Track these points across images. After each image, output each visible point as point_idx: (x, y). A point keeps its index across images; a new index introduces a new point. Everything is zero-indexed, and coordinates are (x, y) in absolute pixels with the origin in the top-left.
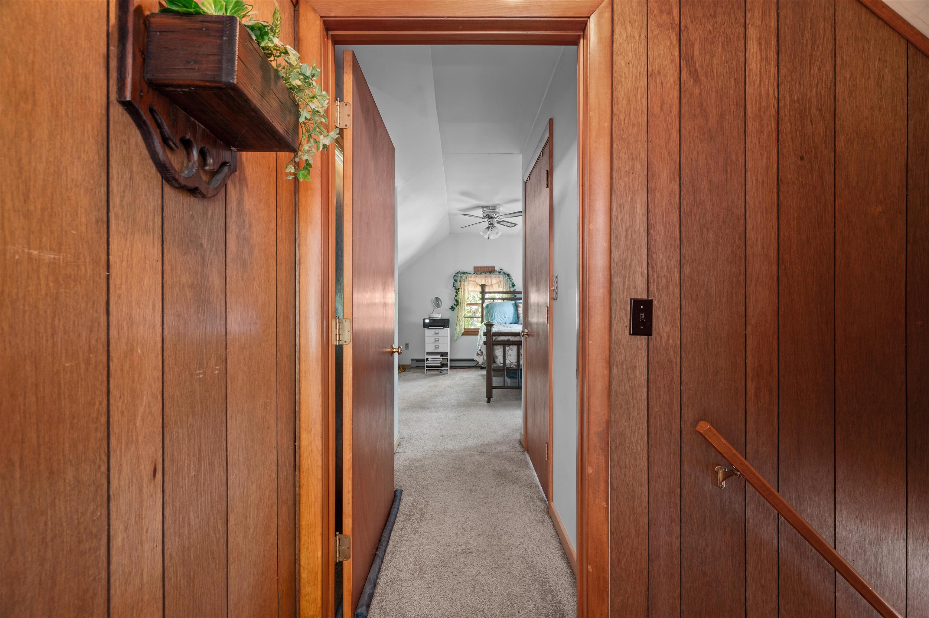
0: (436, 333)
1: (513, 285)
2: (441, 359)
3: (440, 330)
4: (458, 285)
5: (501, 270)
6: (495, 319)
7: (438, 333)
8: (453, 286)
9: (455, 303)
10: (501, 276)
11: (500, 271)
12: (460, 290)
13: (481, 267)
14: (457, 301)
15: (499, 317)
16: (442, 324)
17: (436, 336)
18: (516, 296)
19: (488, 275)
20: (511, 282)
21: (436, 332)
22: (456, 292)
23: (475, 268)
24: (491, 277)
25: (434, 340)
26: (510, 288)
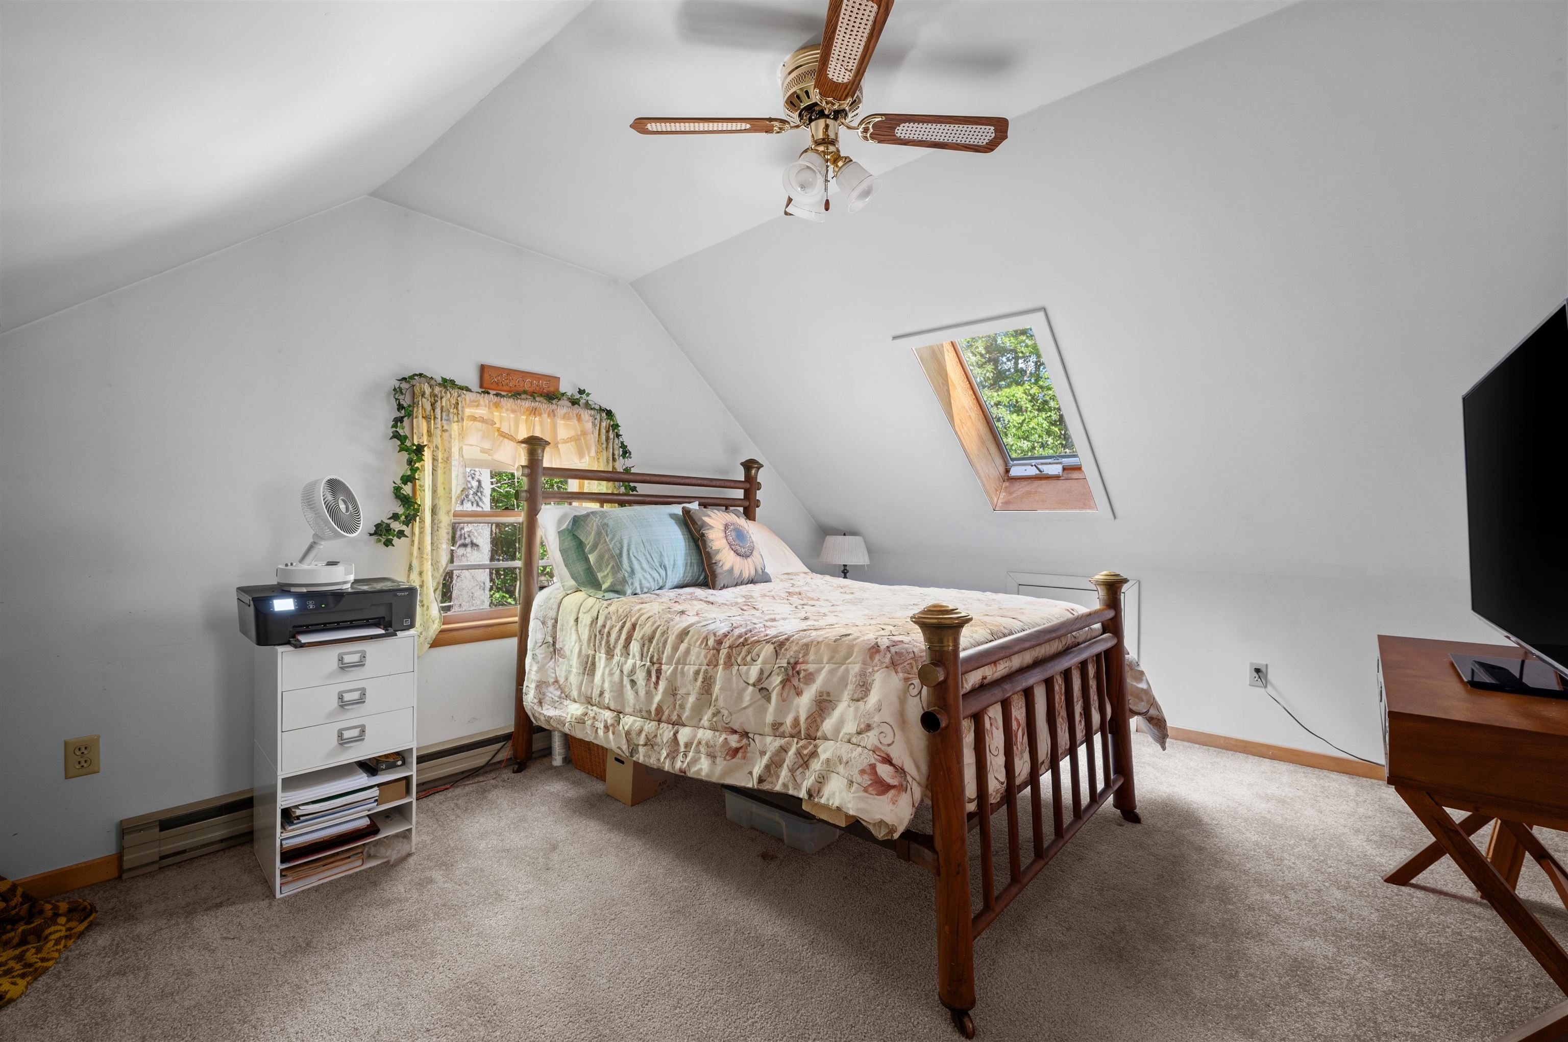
0: (344, 667)
1: (626, 453)
2: (375, 792)
3: (369, 648)
4: (420, 431)
5: (581, 392)
6: (632, 572)
7: (360, 664)
8: (396, 436)
9: (400, 510)
10: (586, 415)
11: (578, 396)
12: (427, 454)
13: (510, 372)
14: (407, 501)
15: (645, 566)
16: (380, 612)
17: (351, 681)
18: (634, 489)
19: (542, 405)
20: (616, 441)
21: (348, 659)
22: (410, 462)
23: (483, 369)
24: (552, 414)
25: (335, 702)
26: (614, 460)
